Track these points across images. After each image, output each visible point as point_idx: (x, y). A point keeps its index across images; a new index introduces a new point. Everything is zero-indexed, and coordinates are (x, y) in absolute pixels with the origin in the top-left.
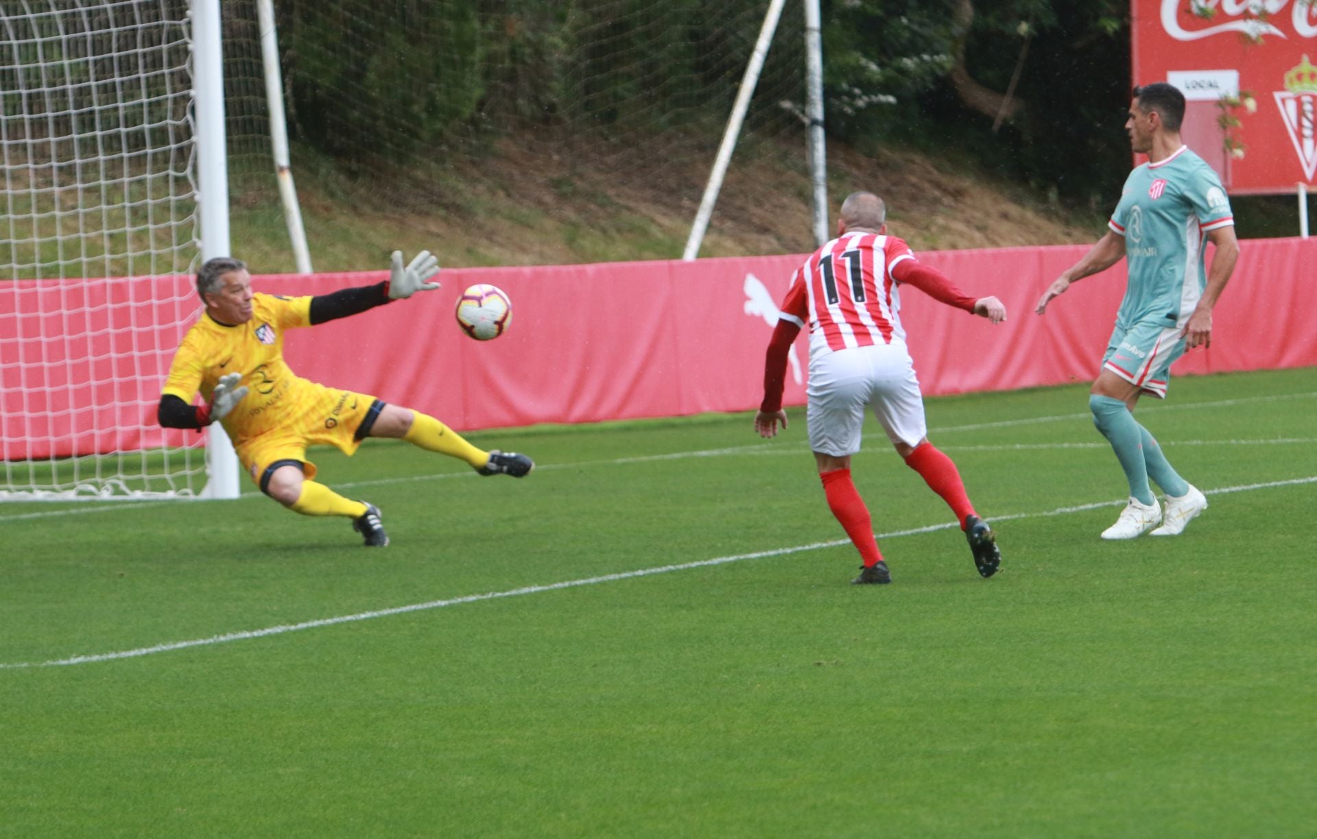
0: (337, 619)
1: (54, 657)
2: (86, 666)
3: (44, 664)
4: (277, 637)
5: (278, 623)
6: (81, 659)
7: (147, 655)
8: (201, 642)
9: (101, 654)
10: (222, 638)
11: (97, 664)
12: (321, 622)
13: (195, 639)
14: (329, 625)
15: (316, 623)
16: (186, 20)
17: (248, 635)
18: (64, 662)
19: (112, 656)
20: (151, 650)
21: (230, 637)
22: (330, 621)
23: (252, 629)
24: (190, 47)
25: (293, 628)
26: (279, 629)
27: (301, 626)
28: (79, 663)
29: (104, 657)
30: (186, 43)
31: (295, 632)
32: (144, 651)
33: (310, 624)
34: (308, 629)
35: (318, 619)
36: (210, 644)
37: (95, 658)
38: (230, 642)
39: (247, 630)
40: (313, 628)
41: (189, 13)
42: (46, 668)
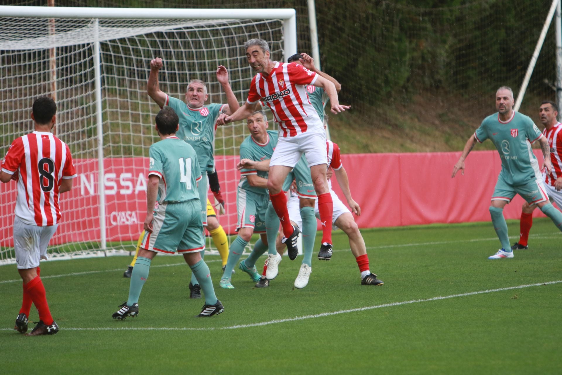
0: (351, 310)
1: (226, 325)
2: (241, 329)
3: (222, 328)
4: (325, 317)
5: (325, 312)
6: (238, 326)
7: (268, 325)
8: (291, 319)
9: (247, 325)
10: (300, 318)
11: (246, 328)
12: (345, 311)
13: (288, 318)
14: (348, 312)
15: (342, 312)
16: (281, 41)
17: (312, 316)
18: (231, 328)
19: (252, 325)
20: (269, 323)
21: (304, 317)
22: (348, 311)
23: (314, 314)
24: (283, 53)
25: (332, 314)
26: (326, 314)
27: (335, 313)
28: (238, 328)
29: (249, 326)
30: (281, 51)
31: (333, 315)
32: (266, 323)
33: (340, 312)
34: (339, 314)
35: (343, 310)
36: (295, 320)
37: (244, 326)
38: (305, 319)
39: (311, 314)
40: (341, 314)
41: (283, 37)
42: (223, 330)
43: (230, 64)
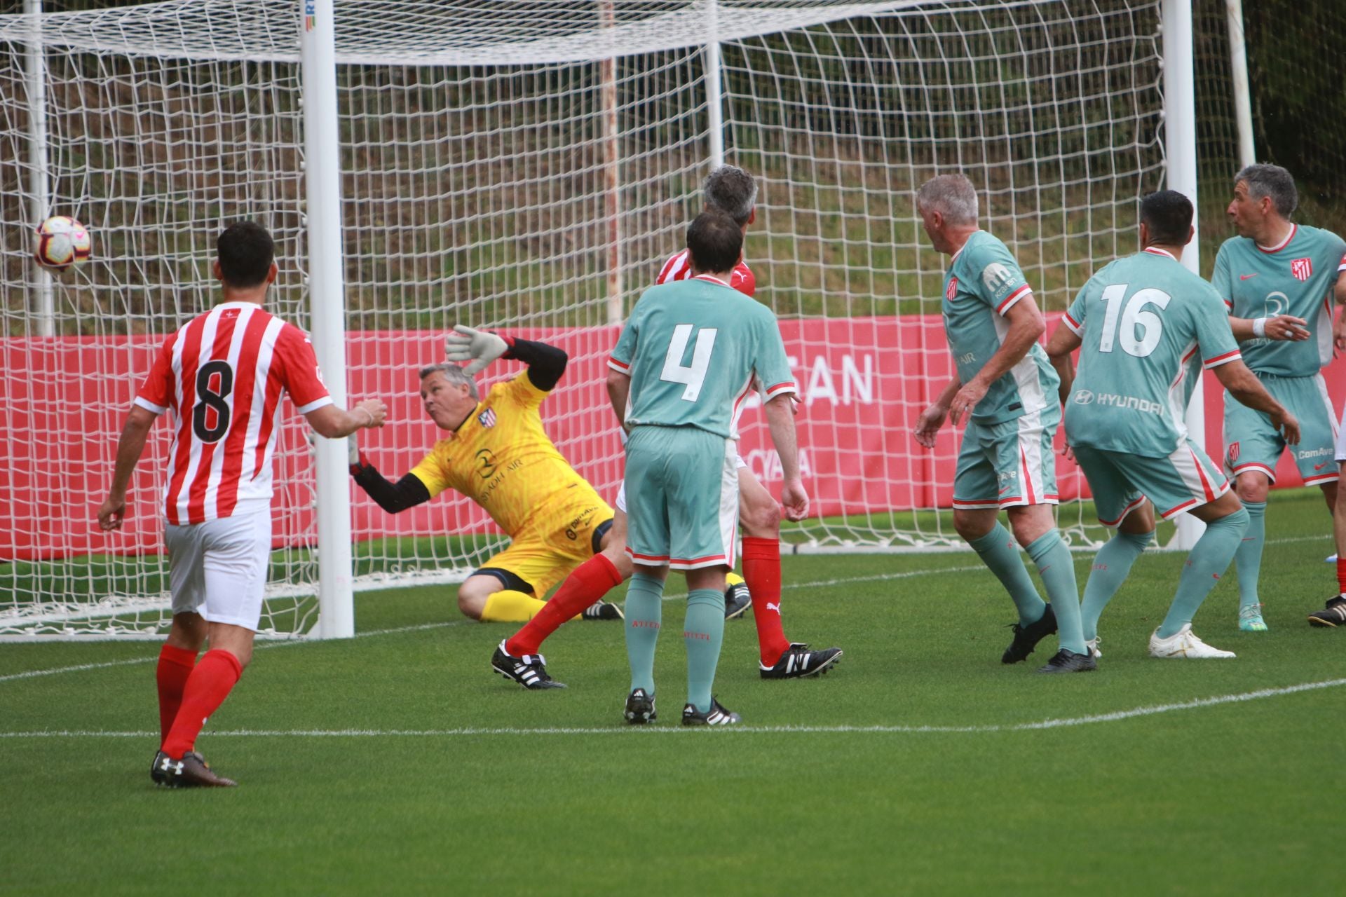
0: (1329, 683)
1: (1027, 721)
2: (1063, 729)
3: (1016, 728)
4: (1266, 700)
5: (1265, 687)
6: (1056, 722)
7: (1126, 719)
8: (1183, 706)
9: (1076, 718)
10: (1205, 702)
11: (1074, 727)
12: (1313, 686)
13: (1176, 702)
14: (1321, 689)
15: (1307, 687)
16: (1157, 35)
17: (1233, 698)
18: (1038, 726)
19: (1089, 719)
20: (1130, 714)
21: (1214, 700)
22: (1322, 685)
23: (1237, 693)
24: (1161, 64)
25: (1282, 691)
26: (1268, 693)
27: (1290, 689)
28: (1054, 728)
29: (1080, 721)
30: (1156, 59)
31: (1286, 696)
32: (1122, 715)
33: (1301, 688)
34: (1298, 693)
35: (1309, 682)
36: (1193, 708)
37: (1070, 722)
38: (1215, 706)
39: (1232, 693)
40: (1304, 691)
41: (1159, 27)
42: (1019, 731)
43: (1033, 92)
